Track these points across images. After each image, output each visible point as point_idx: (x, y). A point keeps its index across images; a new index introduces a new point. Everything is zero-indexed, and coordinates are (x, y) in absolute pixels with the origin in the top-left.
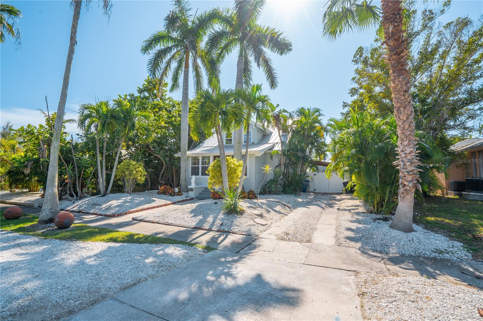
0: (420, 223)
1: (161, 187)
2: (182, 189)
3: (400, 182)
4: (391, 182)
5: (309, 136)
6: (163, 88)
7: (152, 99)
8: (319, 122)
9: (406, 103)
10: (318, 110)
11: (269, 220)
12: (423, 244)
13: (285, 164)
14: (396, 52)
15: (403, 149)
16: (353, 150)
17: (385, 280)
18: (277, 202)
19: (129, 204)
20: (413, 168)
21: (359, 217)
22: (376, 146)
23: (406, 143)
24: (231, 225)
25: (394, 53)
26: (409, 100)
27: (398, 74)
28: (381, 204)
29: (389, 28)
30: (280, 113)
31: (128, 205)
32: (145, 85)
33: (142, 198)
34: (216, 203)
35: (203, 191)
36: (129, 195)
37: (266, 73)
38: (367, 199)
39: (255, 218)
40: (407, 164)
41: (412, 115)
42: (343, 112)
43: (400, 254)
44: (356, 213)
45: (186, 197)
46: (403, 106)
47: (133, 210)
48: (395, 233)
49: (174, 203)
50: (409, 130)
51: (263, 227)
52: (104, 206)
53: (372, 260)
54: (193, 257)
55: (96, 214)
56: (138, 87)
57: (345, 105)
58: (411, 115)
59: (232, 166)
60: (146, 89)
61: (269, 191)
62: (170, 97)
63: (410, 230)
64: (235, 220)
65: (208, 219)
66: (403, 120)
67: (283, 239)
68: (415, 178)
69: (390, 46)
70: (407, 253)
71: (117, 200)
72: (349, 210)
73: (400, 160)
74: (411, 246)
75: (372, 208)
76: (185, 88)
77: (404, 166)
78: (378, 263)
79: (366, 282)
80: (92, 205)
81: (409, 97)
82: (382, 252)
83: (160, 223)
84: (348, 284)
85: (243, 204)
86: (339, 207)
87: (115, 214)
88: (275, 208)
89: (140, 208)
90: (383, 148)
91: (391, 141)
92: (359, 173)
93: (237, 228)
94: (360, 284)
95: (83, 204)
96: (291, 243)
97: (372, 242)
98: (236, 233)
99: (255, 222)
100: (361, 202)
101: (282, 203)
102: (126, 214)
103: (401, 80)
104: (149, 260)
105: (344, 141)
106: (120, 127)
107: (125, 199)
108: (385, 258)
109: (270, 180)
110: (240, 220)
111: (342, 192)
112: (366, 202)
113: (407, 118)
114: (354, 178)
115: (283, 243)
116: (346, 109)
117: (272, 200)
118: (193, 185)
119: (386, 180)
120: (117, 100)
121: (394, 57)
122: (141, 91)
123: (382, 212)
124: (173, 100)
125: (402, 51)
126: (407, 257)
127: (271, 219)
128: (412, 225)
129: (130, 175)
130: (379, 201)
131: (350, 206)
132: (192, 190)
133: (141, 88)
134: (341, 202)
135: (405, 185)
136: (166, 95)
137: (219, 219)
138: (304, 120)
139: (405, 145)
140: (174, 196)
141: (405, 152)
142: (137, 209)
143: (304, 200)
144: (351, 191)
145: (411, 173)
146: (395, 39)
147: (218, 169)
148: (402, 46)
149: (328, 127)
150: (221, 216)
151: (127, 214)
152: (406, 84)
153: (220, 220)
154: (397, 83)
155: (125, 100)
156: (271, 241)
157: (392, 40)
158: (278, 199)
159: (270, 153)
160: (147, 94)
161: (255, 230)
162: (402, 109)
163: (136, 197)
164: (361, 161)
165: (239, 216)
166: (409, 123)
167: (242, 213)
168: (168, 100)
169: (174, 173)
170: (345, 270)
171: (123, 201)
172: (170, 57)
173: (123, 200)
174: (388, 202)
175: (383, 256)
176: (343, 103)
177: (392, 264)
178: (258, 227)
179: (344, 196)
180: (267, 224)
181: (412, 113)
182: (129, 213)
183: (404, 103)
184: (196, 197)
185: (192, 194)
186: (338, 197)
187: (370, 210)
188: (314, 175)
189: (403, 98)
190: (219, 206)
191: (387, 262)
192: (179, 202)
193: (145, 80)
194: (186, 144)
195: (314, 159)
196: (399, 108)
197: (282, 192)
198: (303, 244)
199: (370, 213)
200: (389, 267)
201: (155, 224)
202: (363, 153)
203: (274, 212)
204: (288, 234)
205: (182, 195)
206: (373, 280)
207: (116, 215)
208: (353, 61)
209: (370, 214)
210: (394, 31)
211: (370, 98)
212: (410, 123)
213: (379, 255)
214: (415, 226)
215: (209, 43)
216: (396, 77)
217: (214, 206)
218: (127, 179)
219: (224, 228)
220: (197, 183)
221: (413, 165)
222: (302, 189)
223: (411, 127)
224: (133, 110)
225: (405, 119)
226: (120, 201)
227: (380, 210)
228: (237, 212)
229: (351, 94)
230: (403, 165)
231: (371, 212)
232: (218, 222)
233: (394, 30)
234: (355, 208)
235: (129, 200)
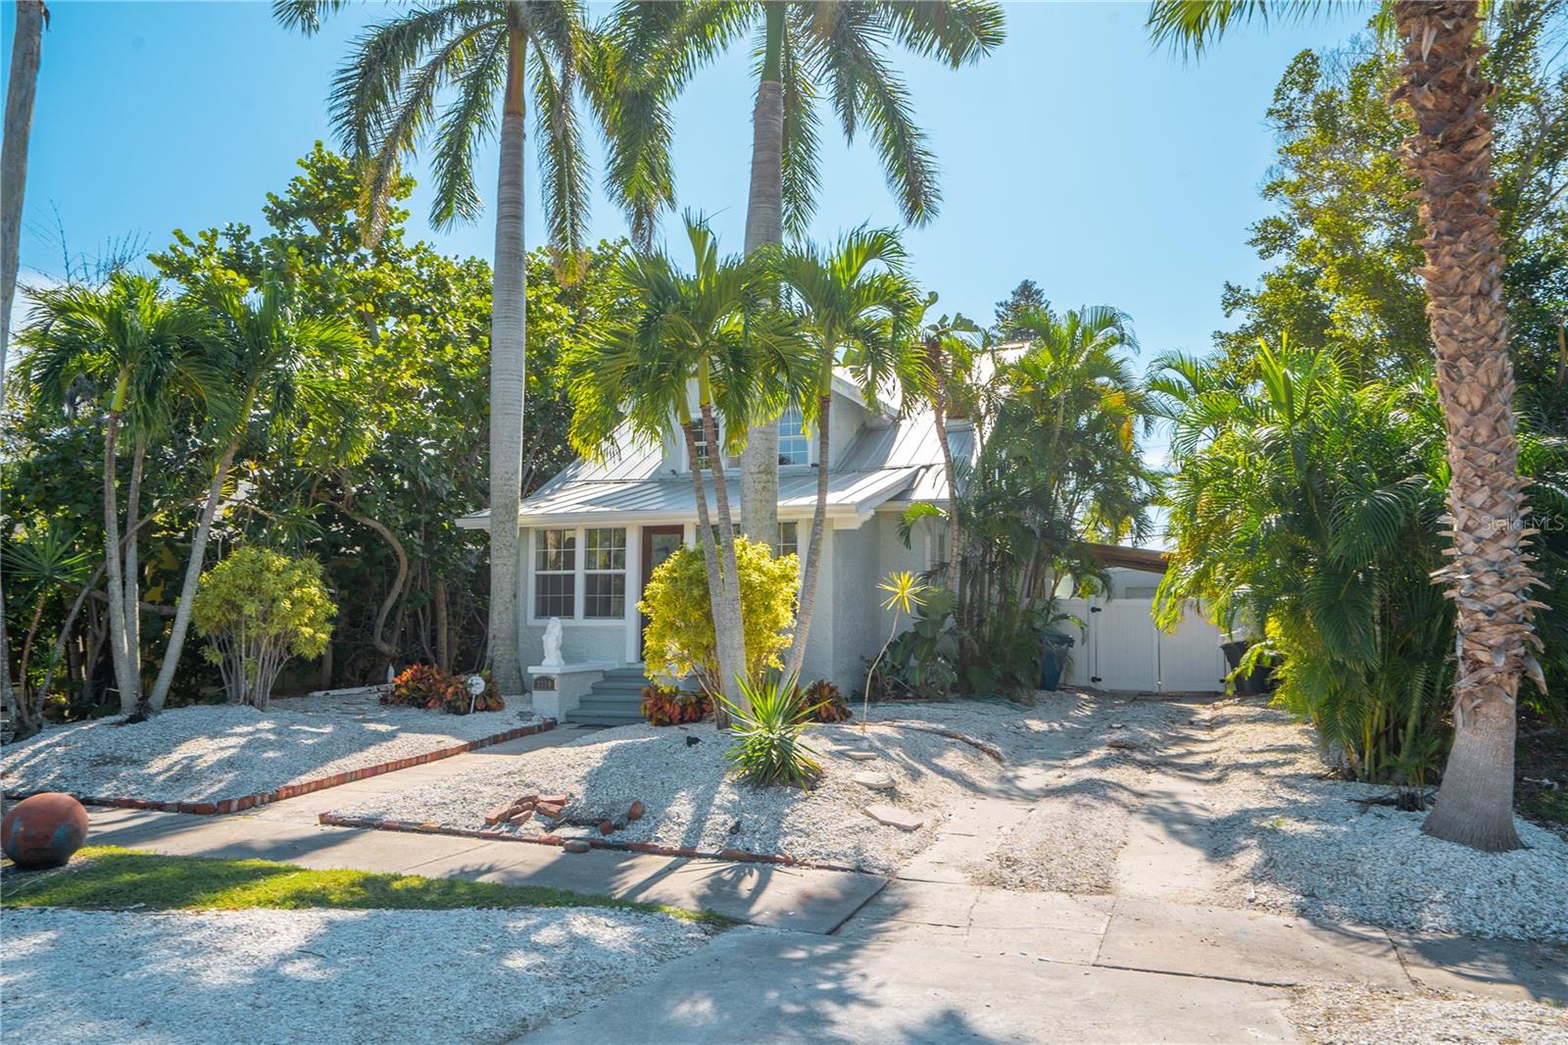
0: (1555, 819)
1: (398, 674)
2: (500, 680)
3: (1459, 653)
4: (1430, 647)
5: (1071, 436)
6: (392, 202)
7: (337, 251)
8: (1116, 373)
9: (1482, 341)
10: (1108, 319)
11: (925, 810)
12: (1552, 897)
13: (964, 563)
14: (1445, 138)
15: (1470, 523)
16: (1272, 518)
17: (1397, 1010)
18: (943, 734)
19: (278, 754)
20: (1508, 597)
21: (1297, 797)
22: (1365, 502)
23: (1479, 498)
24: (777, 832)
25: (1439, 141)
26: (1492, 328)
27: (1452, 224)
28: (1391, 739)
29: (1419, 38)
30: (942, 333)
31: (273, 760)
32: (302, 182)
33: (325, 724)
34: (692, 741)
35: (596, 689)
36: (254, 710)
37: (887, 150)
38: (1332, 717)
39: (868, 802)
40: (1488, 580)
41: (1506, 389)
42: (1224, 332)
43: (1464, 931)
44: (1283, 781)
45: (522, 715)
46: (1468, 351)
47: (305, 779)
48: (1443, 852)
49: (474, 747)
50: (1492, 446)
51: (908, 835)
52: (157, 765)
53: (1351, 950)
54: (673, 949)
55: (130, 804)
56: (269, 195)
57: (1234, 299)
58: (1500, 390)
59: (755, 577)
60: (306, 205)
61: (896, 686)
62: (422, 243)
63: (1506, 842)
64: (787, 811)
65: (673, 809)
66: (1469, 408)
67: (995, 882)
68: (1517, 637)
69: (1423, 109)
70: (1490, 930)
71: (212, 738)
72: (1256, 769)
73: (1458, 564)
74: (1508, 901)
75: (1355, 757)
76: (507, 210)
77: (1474, 587)
78: (1377, 961)
79: (1330, 1015)
80: (95, 764)
81: (1492, 317)
82: (1391, 926)
83: (458, 833)
84: (1267, 1023)
85: (812, 745)
86: (1214, 756)
87: (230, 801)
88: (939, 762)
89: (332, 769)
90: (1394, 511)
91: (1426, 483)
92: (1295, 609)
93: (801, 840)
94: (1313, 1021)
95: (45, 760)
96: (1034, 898)
97: (1354, 890)
98: (801, 864)
99: (870, 815)
100: (1308, 732)
101: (963, 739)
102: (275, 798)
103: (1461, 248)
104: (518, 961)
105: (1232, 475)
106: (224, 400)
107: (251, 734)
108: (1401, 945)
109: (902, 637)
110: (808, 810)
111: (1220, 688)
112: (1327, 731)
113: (1486, 401)
114: (1273, 627)
115: (1000, 897)
116: (1241, 318)
117: (916, 724)
118: (552, 663)
119: (1410, 641)
120: (170, 254)
121: (1437, 157)
122: (281, 215)
123: (1398, 776)
124: (437, 258)
125: (1470, 135)
126: (1488, 944)
127: (934, 806)
128: (1510, 821)
129: (265, 621)
130: (1382, 729)
131: (1261, 751)
132: (545, 683)
133: (286, 198)
134: (1219, 732)
135: (1477, 665)
136: (401, 232)
137: (719, 807)
138: (1046, 360)
139: (1478, 505)
140: (466, 712)
141: (1478, 533)
142: (319, 778)
143: (1056, 726)
144: (1258, 685)
145: (1502, 616)
146: (1443, 86)
147: (696, 593)
148: (1470, 110)
149: (1155, 394)
150: (726, 794)
151: (277, 799)
152: (1484, 265)
153: (726, 811)
154: (1447, 260)
155: (205, 252)
156: (951, 890)
157: (1429, 87)
158: (941, 722)
159: (900, 515)
160: (311, 230)
161: (880, 851)
162: (1464, 364)
163: (293, 723)
164: (1304, 563)
165: (803, 794)
166: (1492, 421)
167: (811, 779)
168: (414, 258)
169: (443, 606)
170: (1251, 983)
171: (242, 741)
172: (433, 57)
173: (241, 735)
174: (1420, 730)
175: (1396, 938)
176: (1224, 291)
177: (1426, 962)
178: (886, 836)
179: (1229, 709)
180: (919, 826)
181: (1505, 380)
182: (288, 797)
183: (1475, 340)
184: (568, 716)
185: (547, 705)
186: (1205, 713)
187: (1346, 765)
188: (1094, 610)
189: (1468, 320)
190: (705, 753)
191: (1409, 958)
192: (495, 740)
193: (300, 162)
194: (516, 472)
195: (1092, 537)
196: (1454, 358)
197: (954, 688)
198: (1081, 898)
199: (1345, 778)
200: (1416, 972)
201: (437, 836)
202: (1311, 529)
203: (940, 778)
204: (1016, 861)
205: (500, 706)
206: (1358, 1009)
207: (235, 805)
208: (1270, 113)
209: (1345, 783)
210: (1440, 50)
211: (1347, 270)
212: (1497, 421)
213: (1381, 934)
214: (1525, 829)
215: (631, 14)
216: (1445, 238)
217: (685, 754)
218: (248, 640)
219: (748, 845)
220: (567, 653)
221: (1509, 585)
222: (1039, 678)
223: (1499, 436)
224: (285, 316)
225: (1477, 402)
226: (233, 741)
227: (1385, 762)
228: (792, 778)
229: (1263, 247)
230: (1468, 583)
231: (1351, 776)
232: (719, 821)
233: (1442, 45)
234: (1281, 757)
235: (272, 737)
